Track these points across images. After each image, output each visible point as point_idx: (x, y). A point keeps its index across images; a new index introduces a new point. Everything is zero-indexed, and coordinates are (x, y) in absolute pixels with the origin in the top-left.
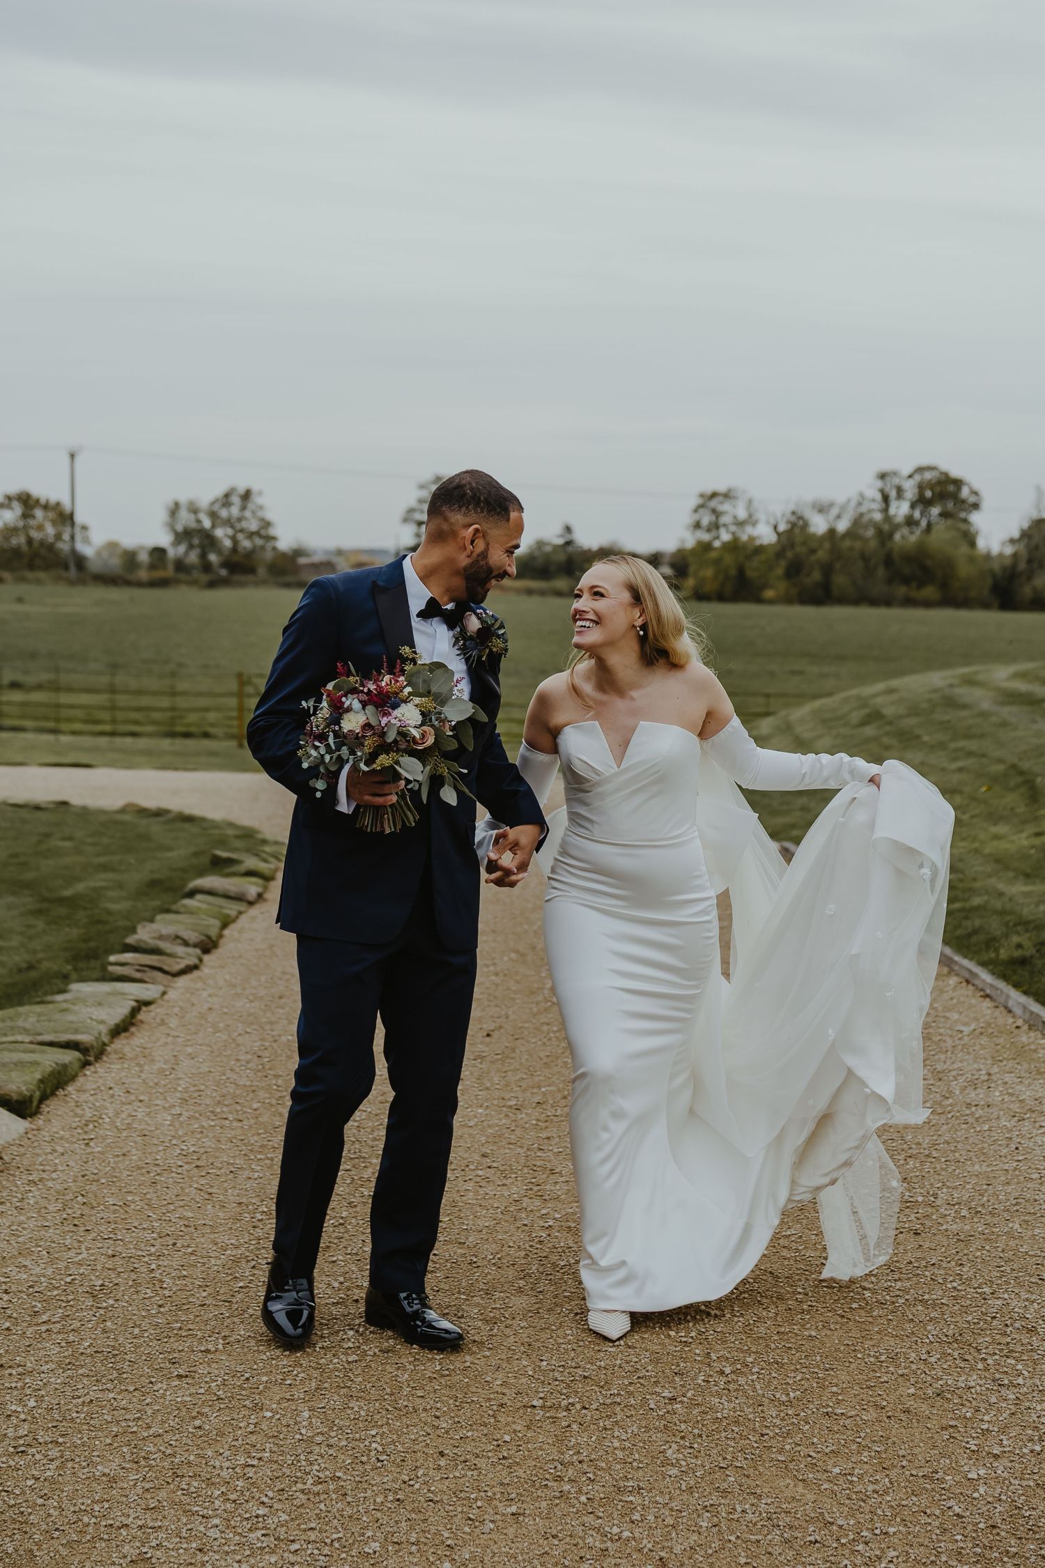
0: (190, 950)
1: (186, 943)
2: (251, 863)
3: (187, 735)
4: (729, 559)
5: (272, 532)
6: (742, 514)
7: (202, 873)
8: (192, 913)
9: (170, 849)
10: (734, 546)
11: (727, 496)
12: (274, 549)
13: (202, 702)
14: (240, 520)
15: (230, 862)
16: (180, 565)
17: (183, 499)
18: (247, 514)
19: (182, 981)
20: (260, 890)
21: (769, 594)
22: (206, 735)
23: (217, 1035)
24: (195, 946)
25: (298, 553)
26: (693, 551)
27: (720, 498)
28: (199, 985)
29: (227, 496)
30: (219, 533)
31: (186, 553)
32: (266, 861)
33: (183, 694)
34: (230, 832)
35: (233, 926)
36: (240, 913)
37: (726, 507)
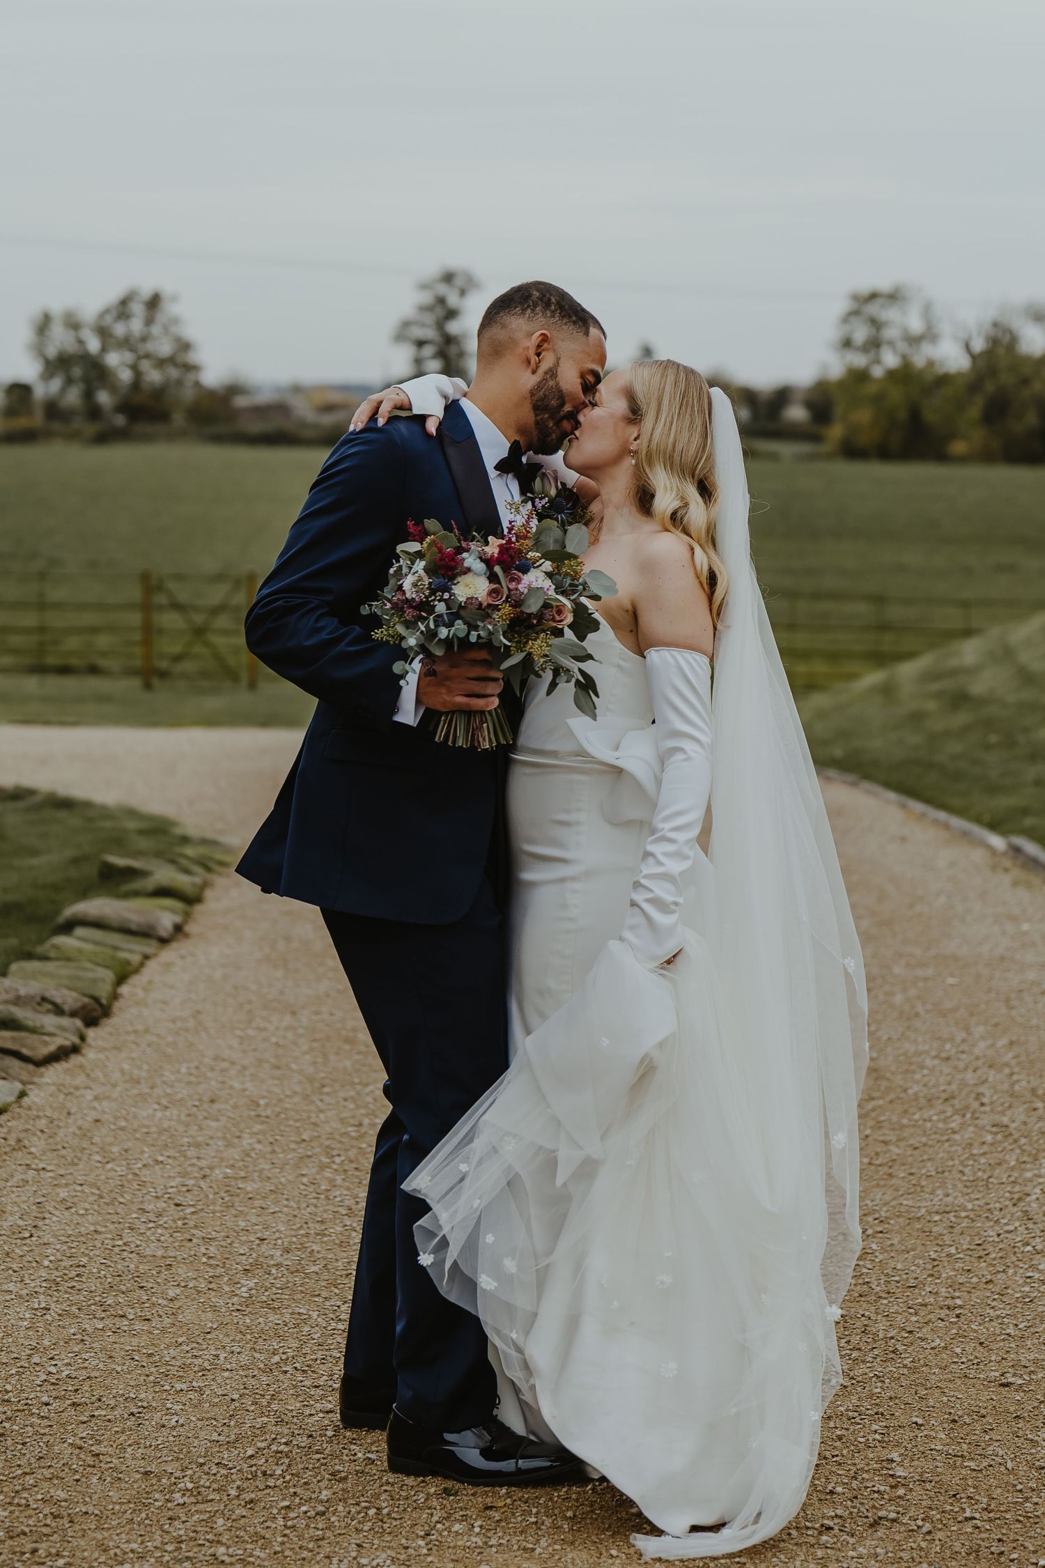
0: (65, 1021)
1: (58, 1010)
2: (164, 874)
3: (64, 670)
4: (896, 395)
5: (194, 357)
6: (915, 324)
7: (85, 892)
8: (68, 959)
9: (35, 852)
10: (904, 375)
11: (894, 297)
12: (197, 384)
13: (88, 619)
14: (144, 339)
15: (131, 873)
16: (53, 410)
17: (57, 307)
18: (156, 330)
19: (52, 1074)
20: (178, 919)
21: (959, 447)
22: (94, 670)
23: (109, 1166)
24: (73, 1014)
25: (233, 390)
26: (841, 384)
27: (879, 301)
28: (80, 1080)
29: (124, 302)
30: (113, 359)
31: (63, 390)
32: (187, 871)
33: (57, 606)
34: (132, 825)
35: (135, 980)
36: (146, 957)
37: (889, 314)
